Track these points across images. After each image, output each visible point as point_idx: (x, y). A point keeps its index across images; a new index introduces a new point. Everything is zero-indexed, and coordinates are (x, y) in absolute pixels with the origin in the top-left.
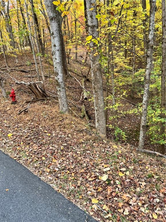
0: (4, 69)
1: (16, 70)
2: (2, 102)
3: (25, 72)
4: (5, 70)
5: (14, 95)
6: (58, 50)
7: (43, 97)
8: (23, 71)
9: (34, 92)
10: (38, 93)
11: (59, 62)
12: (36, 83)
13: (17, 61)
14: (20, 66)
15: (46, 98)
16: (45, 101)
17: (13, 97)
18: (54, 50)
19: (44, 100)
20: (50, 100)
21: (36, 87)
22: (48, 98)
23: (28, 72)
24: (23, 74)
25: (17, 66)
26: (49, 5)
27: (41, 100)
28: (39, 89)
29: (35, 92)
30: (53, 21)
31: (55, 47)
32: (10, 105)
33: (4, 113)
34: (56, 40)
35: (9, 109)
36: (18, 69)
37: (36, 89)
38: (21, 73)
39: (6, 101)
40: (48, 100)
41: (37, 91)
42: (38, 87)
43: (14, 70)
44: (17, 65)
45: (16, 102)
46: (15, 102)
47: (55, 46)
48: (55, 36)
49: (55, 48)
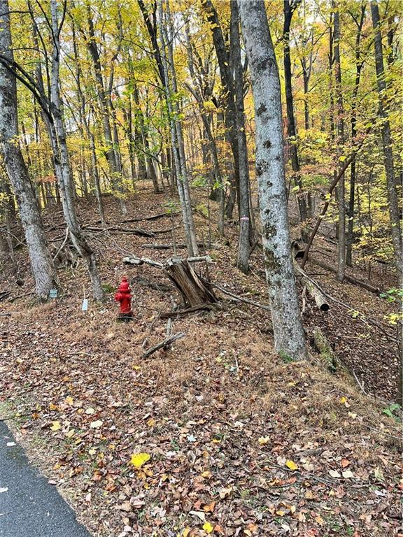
0: (95, 228)
1: (123, 231)
2: (92, 315)
3: (146, 235)
4: (97, 230)
5: (128, 295)
6: (278, 158)
7: (205, 300)
8: (140, 234)
9: (183, 287)
10: (193, 291)
11: (279, 193)
12: (189, 261)
13: (124, 210)
14: (132, 221)
15: (214, 306)
16: (212, 312)
17: (125, 300)
18: (264, 158)
19: (209, 310)
20: (225, 310)
21: (188, 272)
22: (220, 305)
23: (153, 236)
24: (142, 239)
25: (125, 222)
26: (255, 26)
27: (200, 309)
28: (196, 279)
29: (186, 286)
30: (266, 72)
31: (267, 150)
32: (115, 323)
33: (98, 351)
34: (271, 127)
35: (114, 338)
36: (128, 229)
37: (188, 280)
38: (136, 239)
39: (102, 312)
40: (219, 309)
41: (190, 285)
42: (193, 273)
43: (119, 230)
44: (126, 219)
45: (131, 314)
46: (126, 317)
47: (268, 144)
48: (270, 115)
49: (269, 152)
